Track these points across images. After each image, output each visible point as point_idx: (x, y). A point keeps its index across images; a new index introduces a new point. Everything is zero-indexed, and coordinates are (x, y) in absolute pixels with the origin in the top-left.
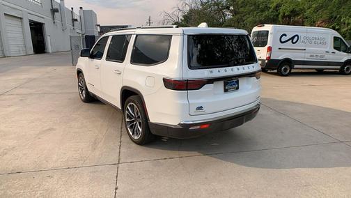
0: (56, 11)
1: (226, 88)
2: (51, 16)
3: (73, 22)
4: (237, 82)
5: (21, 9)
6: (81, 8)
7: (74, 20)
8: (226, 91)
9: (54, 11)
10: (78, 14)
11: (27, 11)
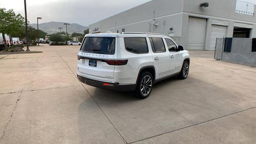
1: (90, 63)
4: (96, 63)
11: (233, 20)
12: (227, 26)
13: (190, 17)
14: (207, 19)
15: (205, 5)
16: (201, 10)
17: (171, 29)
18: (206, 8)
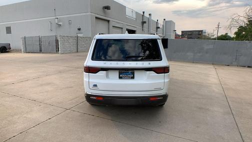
0: (145, 22)
1: (121, 76)
2: (141, 25)
3: (157, 30)
4: (133, 74)
5: (122, 22)
6: (164, 19)
7: (158, 28)
8: (120, 78)
9: (144, 23)
10: (162, 24)
11: (126, 23)
12: (122, 28)
13: (96, 18)
14: (108, 21)
15: (107, 8)
16: (105, 12)
17: (79, 29)
18: (108, 11)
